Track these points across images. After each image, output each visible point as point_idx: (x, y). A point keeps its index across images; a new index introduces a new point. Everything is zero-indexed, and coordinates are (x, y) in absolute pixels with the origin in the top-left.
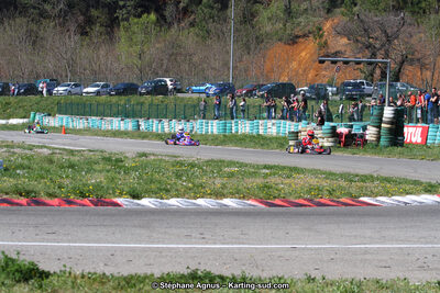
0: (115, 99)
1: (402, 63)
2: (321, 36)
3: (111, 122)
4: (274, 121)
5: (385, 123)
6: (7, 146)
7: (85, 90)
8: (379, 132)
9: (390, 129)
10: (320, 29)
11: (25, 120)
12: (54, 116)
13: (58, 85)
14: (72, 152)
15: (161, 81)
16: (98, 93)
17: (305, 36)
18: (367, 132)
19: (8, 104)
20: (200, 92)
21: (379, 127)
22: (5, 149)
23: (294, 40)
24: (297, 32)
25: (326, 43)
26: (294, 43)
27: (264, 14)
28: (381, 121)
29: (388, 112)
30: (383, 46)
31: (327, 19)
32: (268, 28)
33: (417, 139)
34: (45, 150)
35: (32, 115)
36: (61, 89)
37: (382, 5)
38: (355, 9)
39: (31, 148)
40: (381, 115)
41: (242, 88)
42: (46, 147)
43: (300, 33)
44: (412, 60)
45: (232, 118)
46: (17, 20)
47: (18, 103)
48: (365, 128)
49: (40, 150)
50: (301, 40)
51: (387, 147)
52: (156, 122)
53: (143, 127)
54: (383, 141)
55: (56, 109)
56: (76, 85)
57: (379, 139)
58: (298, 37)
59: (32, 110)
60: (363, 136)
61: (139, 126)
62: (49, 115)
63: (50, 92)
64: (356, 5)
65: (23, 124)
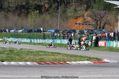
0: (27, 34)
1: (105, 24)
2: (84, 17)
3: (24, 40)
4: (66, 40)
5: (93, 41)
7: (19, 31)
8: (92, 43)
9: (95, 42)
10: (84, 15)
11: (2, 39)
12: (10, 38)
13: (12, 30)
15: (39, 29)
16: (22, 32)
17: (79, 17)
18: (89, 43)
20: (50, 32)
21: (92, 42)
23: (77, 18)
24: (77, 16)
25: (85, 19)
26: (77, 19)
27: (69, 11)
28: (92, 40)
29: (94, 38)
30: (100, 19)
31: (85, 12)
32: (70, 15)
33: (103, 45)
35: (4, 38)
37: (100, 8)
38: (93, 9)
40: (92, 38)
41: (61, 31)
43: (78, 16)
44: (107, 23)
45: (56, 39)
46: (2, 12)
48: (88, 42)
50: (78, 18)
51: (94, 47)
52: (36, 40)
53: (32, 41)
54: (93, 46)
56: (16, 30)
57: (92, 45)
58: (78, 17)
60: (88, 44)
61: (31, 41)
62: (8, 38)
63: (9, 32)
64: (93, 8)
65: (1, 40)
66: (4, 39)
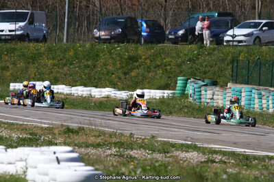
6: (120, 145)
11: (167, 93)
12: (224, 86)
13: (235, 23)
14: (246, 160)
19: (133, 59)
22: (114, 150)
34: (195, 154)
35: (180, 83)
36: (240, 33)
39: (166, 148)
42: (195, 148)
47: (153, 58)
49: (183, 155)
55: (228, 72)
59: (181, 73)
62: (214, 84)
65: (162, 100)
66: (184, 95)
